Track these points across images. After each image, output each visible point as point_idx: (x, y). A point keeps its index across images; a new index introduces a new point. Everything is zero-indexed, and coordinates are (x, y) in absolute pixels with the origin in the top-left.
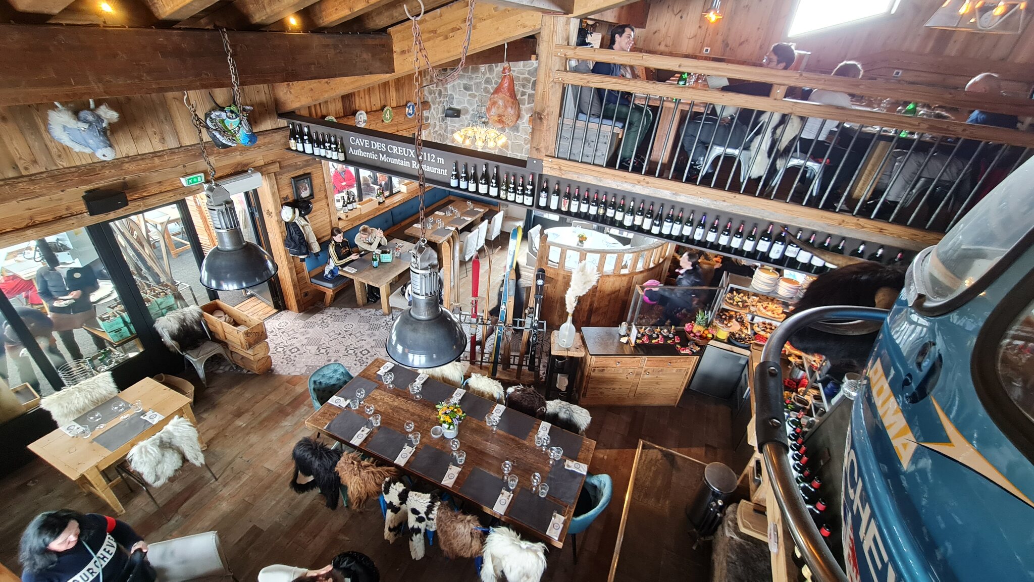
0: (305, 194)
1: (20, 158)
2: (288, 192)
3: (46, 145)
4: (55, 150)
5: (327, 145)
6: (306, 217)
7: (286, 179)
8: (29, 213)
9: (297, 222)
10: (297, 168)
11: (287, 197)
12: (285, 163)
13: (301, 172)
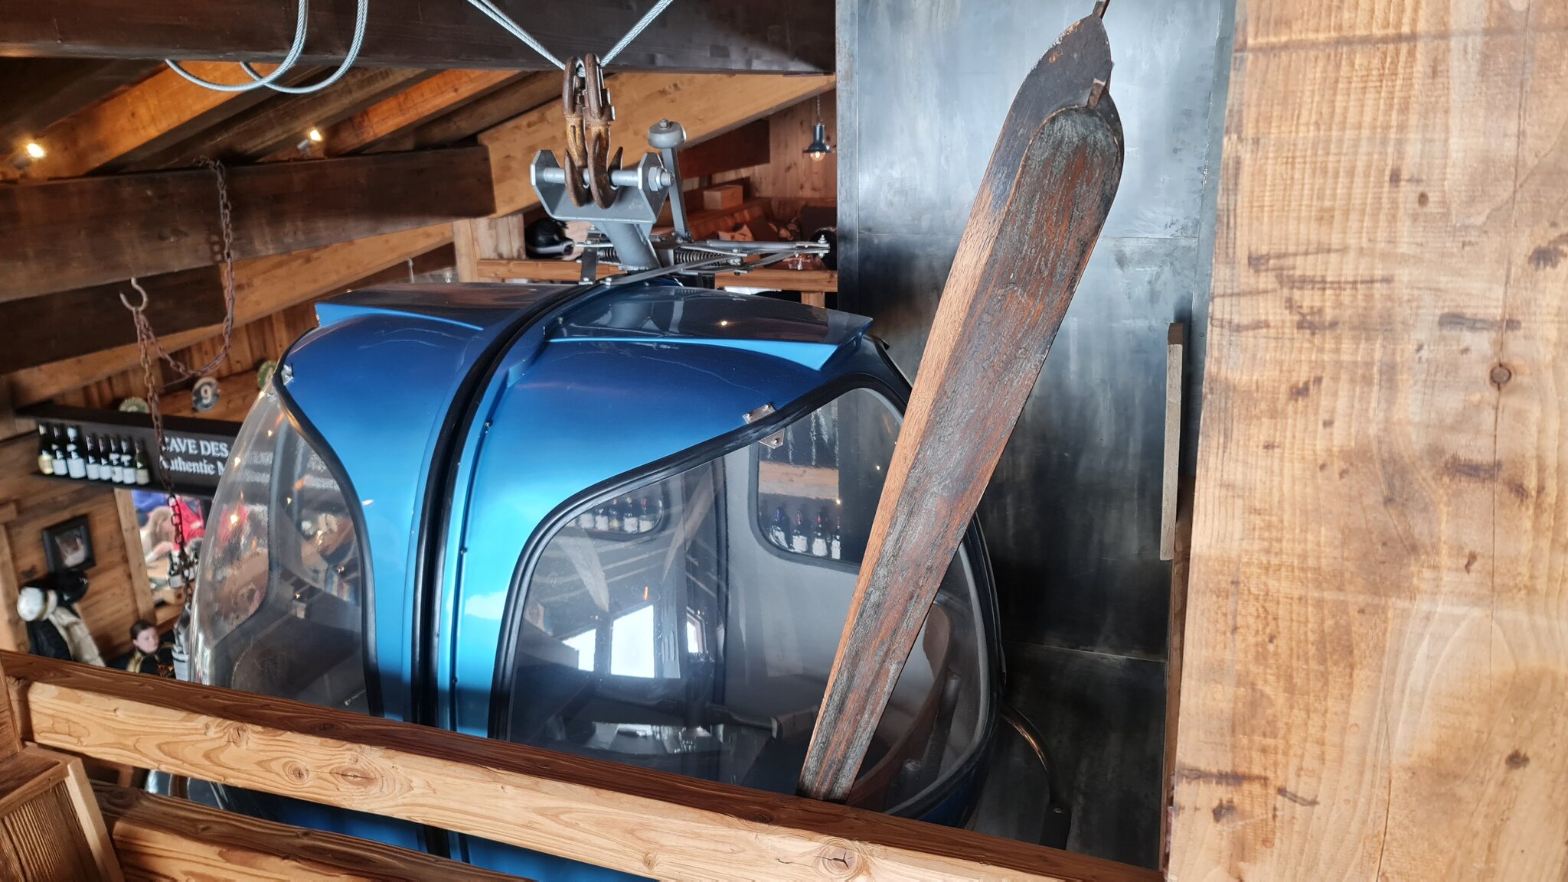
0: (73, 558)
2: (34, 559)
5: (113, 457)
6: (76, 606)
7: (30, 533)
9: (52, 618)
10: (56, 507)
11: (33, 570)
12: (29, 502)
13: (65, 515)
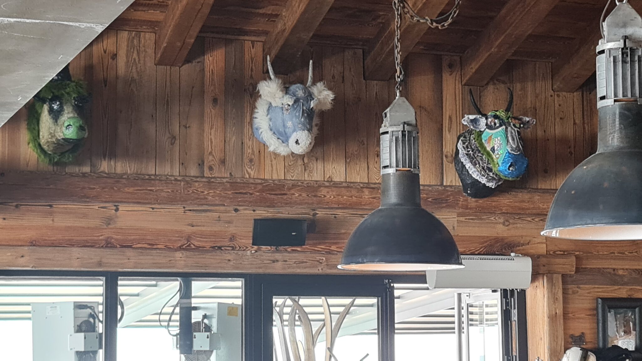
1: (211, 153)
2: (586, 328)
3: (242, 143)
4: (250, 151)
8: (189, 229)
11: (581, 338)
12: (590, 264)
13: (623, 292)
